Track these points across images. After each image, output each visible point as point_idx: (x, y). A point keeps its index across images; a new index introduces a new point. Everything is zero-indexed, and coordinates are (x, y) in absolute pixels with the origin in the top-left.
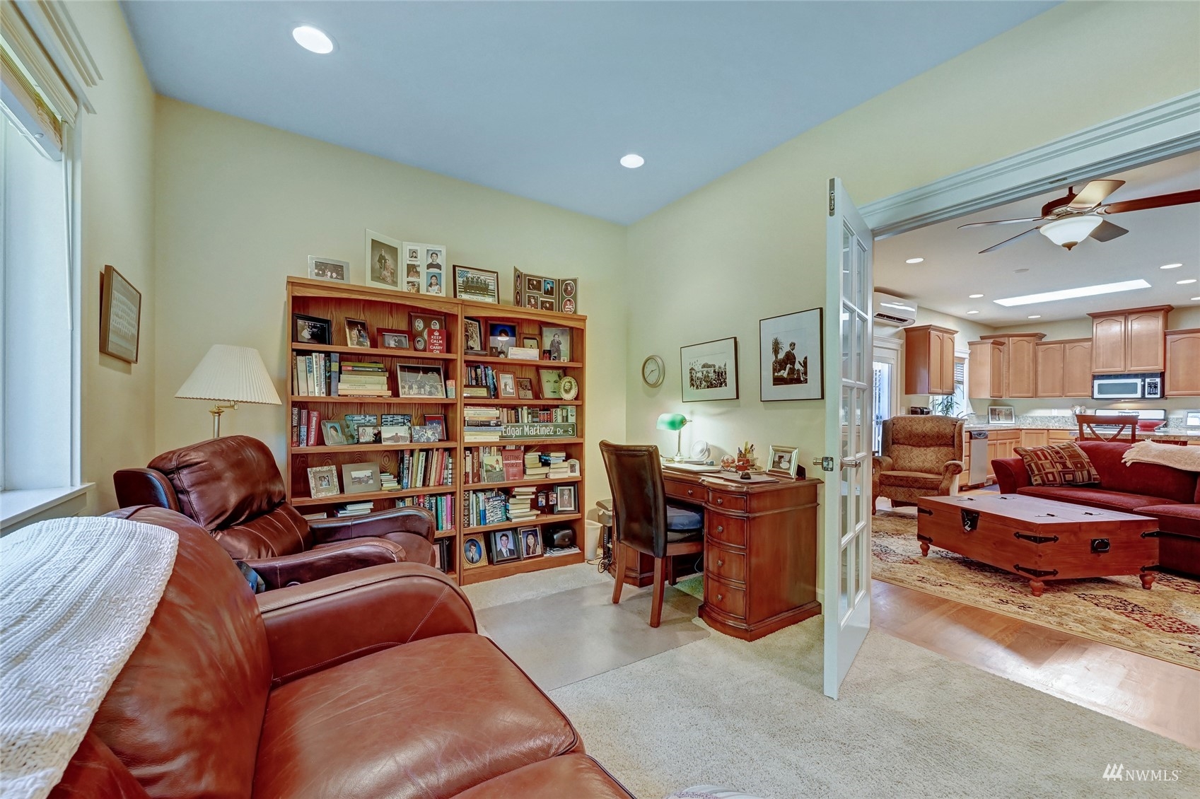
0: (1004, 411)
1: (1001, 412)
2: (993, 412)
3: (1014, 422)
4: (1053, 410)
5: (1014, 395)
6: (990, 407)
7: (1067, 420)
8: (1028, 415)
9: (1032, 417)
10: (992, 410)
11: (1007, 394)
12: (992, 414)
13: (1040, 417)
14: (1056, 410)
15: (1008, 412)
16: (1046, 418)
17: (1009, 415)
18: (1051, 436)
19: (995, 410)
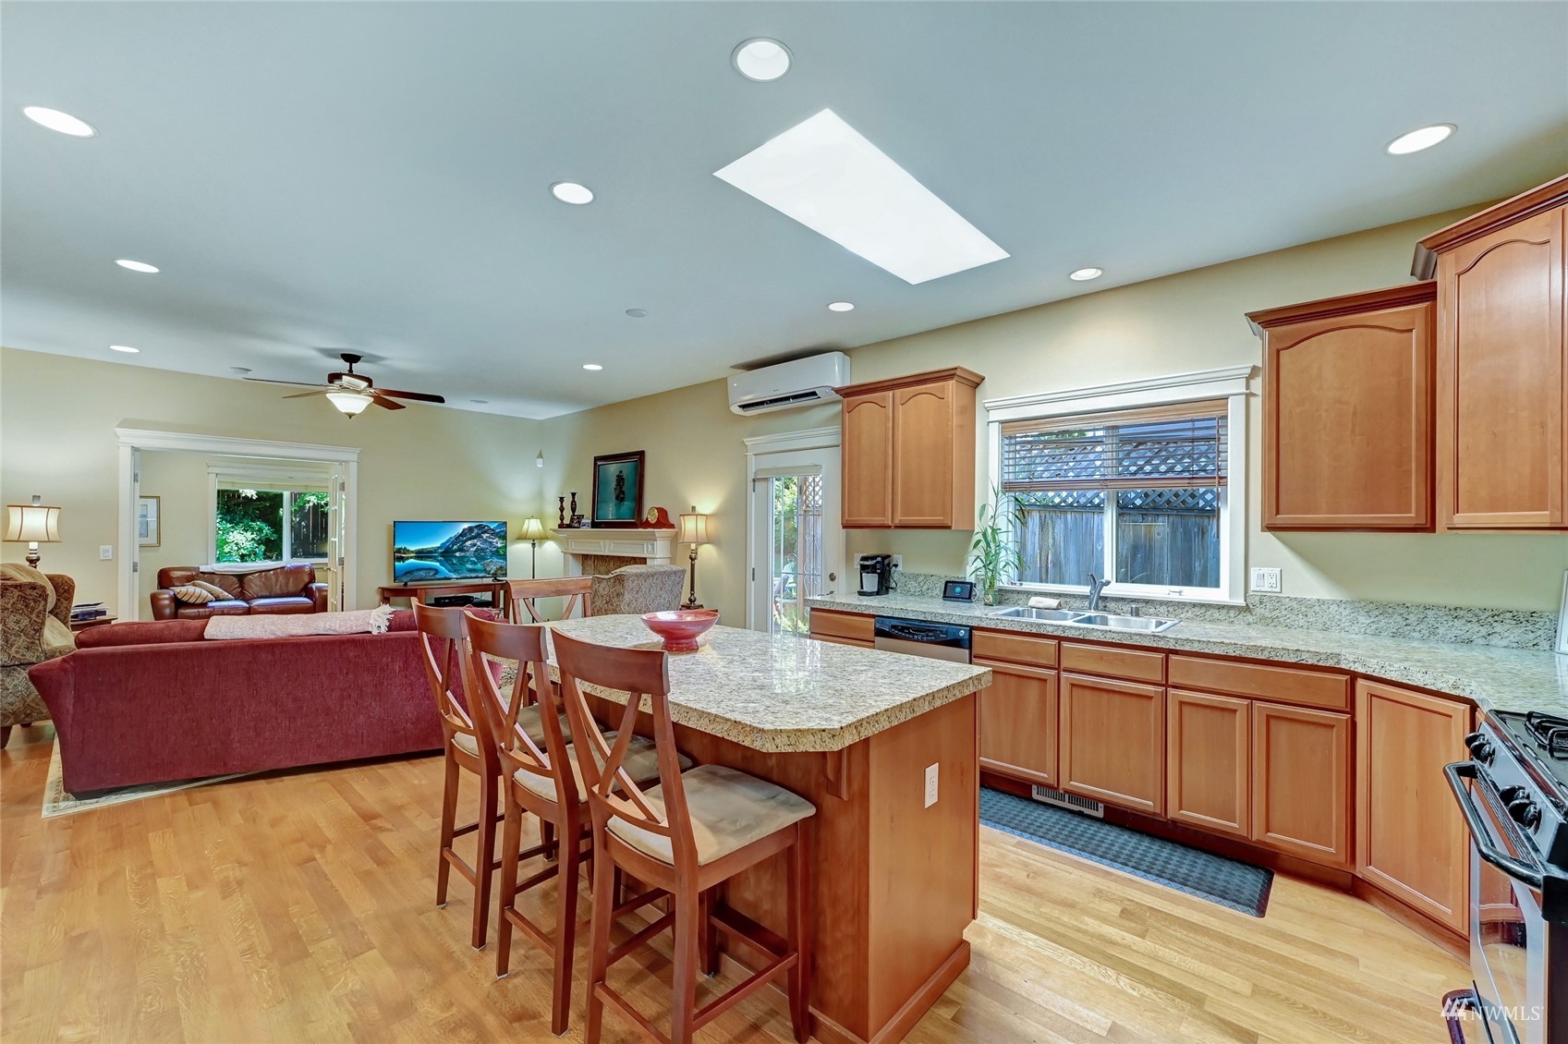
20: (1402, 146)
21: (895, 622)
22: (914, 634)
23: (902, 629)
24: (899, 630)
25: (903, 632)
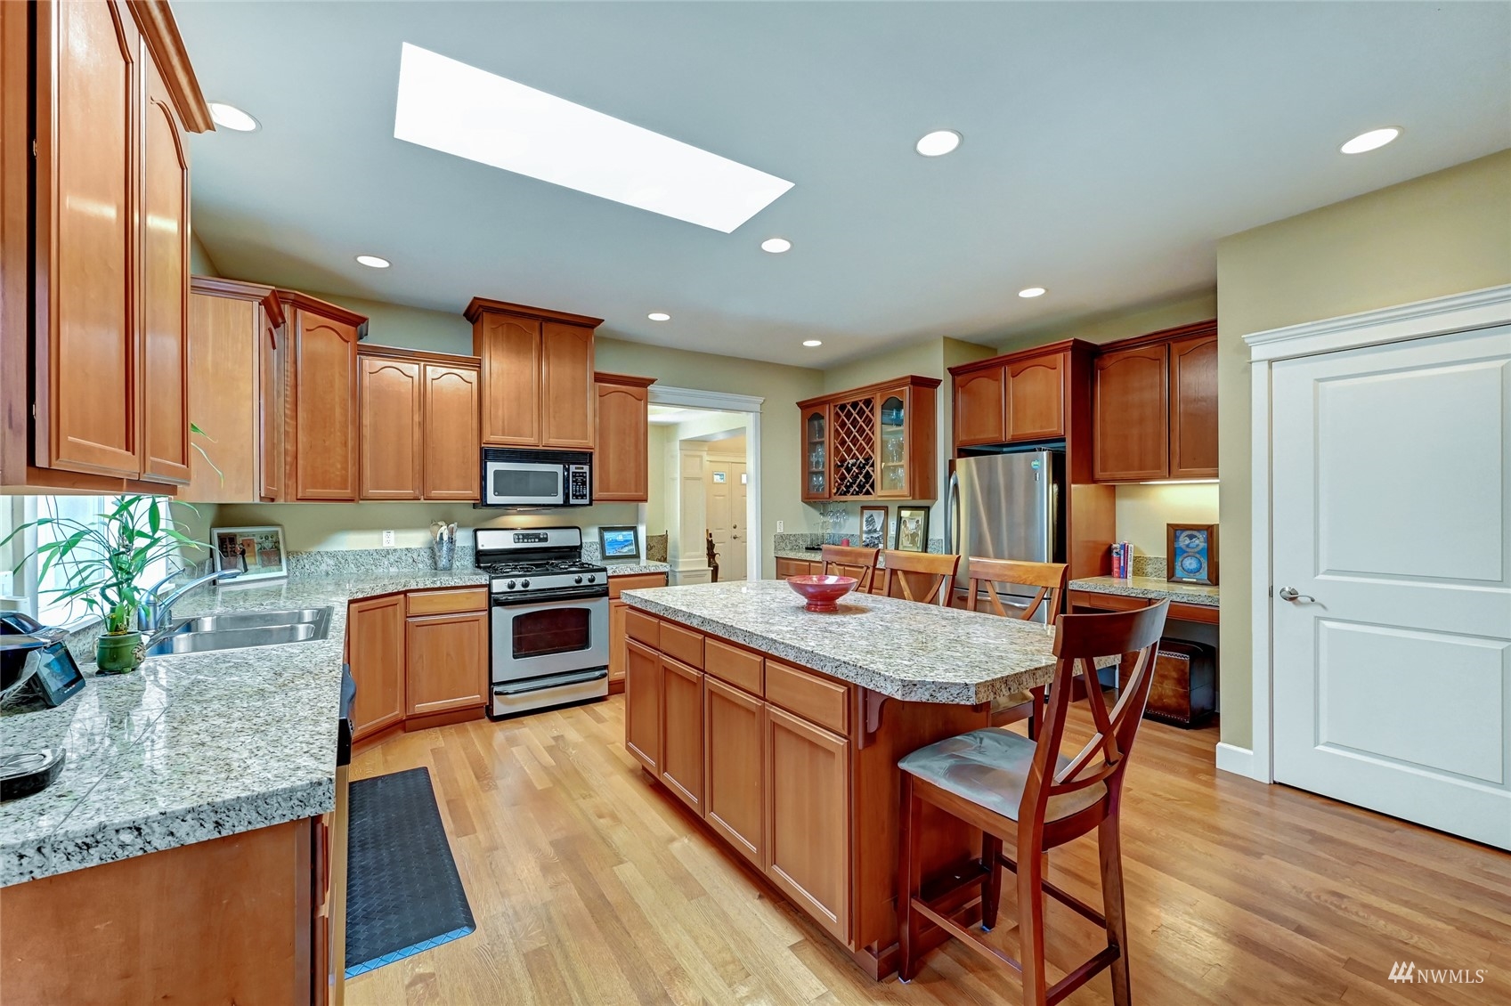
0: (257, 540)
1: (249, 543)
2: (227, 544)
3: (284, 573)
4: (385, 533)
5: (311, 492)
6: (216, 531)
7: (415, 557)
8: (323, 549)
9: (333, 555)
10: (222, 539)
11: (292, 491)
12: (223, 552)
13: (355, 553)
14: (392, 533)
15: (268, 545)
16: (370, 553)
17: (271, 553)
18: (413, 609)
19: (232, 539)
20: (364, 260)
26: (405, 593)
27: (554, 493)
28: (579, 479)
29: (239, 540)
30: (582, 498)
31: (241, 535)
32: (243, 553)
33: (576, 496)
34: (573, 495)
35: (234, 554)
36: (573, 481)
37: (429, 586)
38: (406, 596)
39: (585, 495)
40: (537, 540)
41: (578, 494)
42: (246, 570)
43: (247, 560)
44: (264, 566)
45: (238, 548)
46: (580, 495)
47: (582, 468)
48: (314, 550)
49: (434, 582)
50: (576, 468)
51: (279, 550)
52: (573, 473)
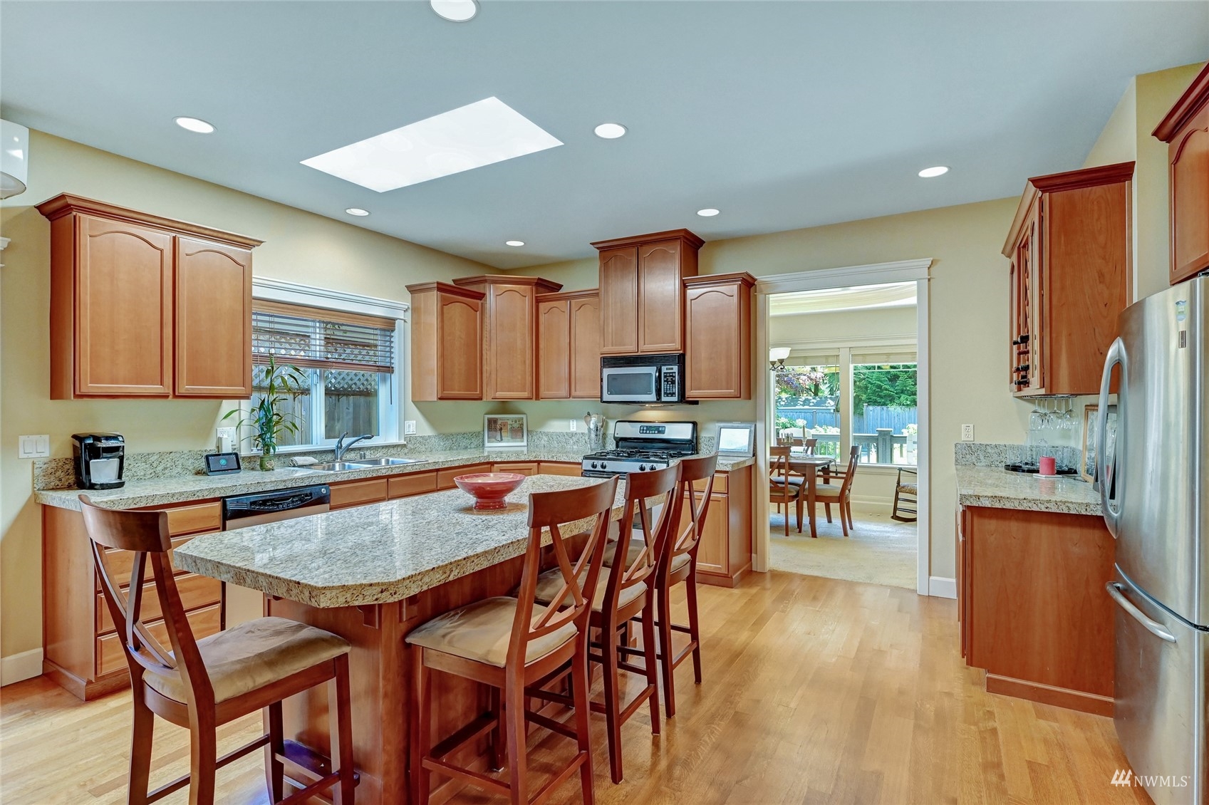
0: (510, 422)
1: (505, 424)
2: (492, 424)
3: (525, 443)
5: (500, 394)
6: (487, 416)
7: (586, 440)
8: (543, 430)
9: (547, 435)
10: (490, 421)
11: (489, 393)
12: (489, 429)
13: (557, 434)
14: (575, 422)
15: (516, 425)
16: (563, 435)
17: (518, 431)
19: (495, 421)
20: (509, 243)
21: (253, 498)
22: (278, 505)
23: (264, 502)
24: (260, 505)
25: (265, 505)
26: (539, 462)
27: (648, 392)
28: (670, 379)
29: (499, 422)
30: (672, 396)
31: (501, 419)
32: (501, 429)
33: (667, 394)
34: (665, 393)
35: (495, 430)
36: (665, 381)
37: (550, 460)
38: (539, 464)
39: (675, 393)
40: (656, 432)
41: (668, 392)
42: (502, 440)
43: (503, 434)
44: (512, 438)
45: (498, 427)
46: (670, 394)
47: (672, 369)
48: (539, 430)
49: (553, 457)
50: (667, 369)
51: (523, 429)
52: (664, 373)
